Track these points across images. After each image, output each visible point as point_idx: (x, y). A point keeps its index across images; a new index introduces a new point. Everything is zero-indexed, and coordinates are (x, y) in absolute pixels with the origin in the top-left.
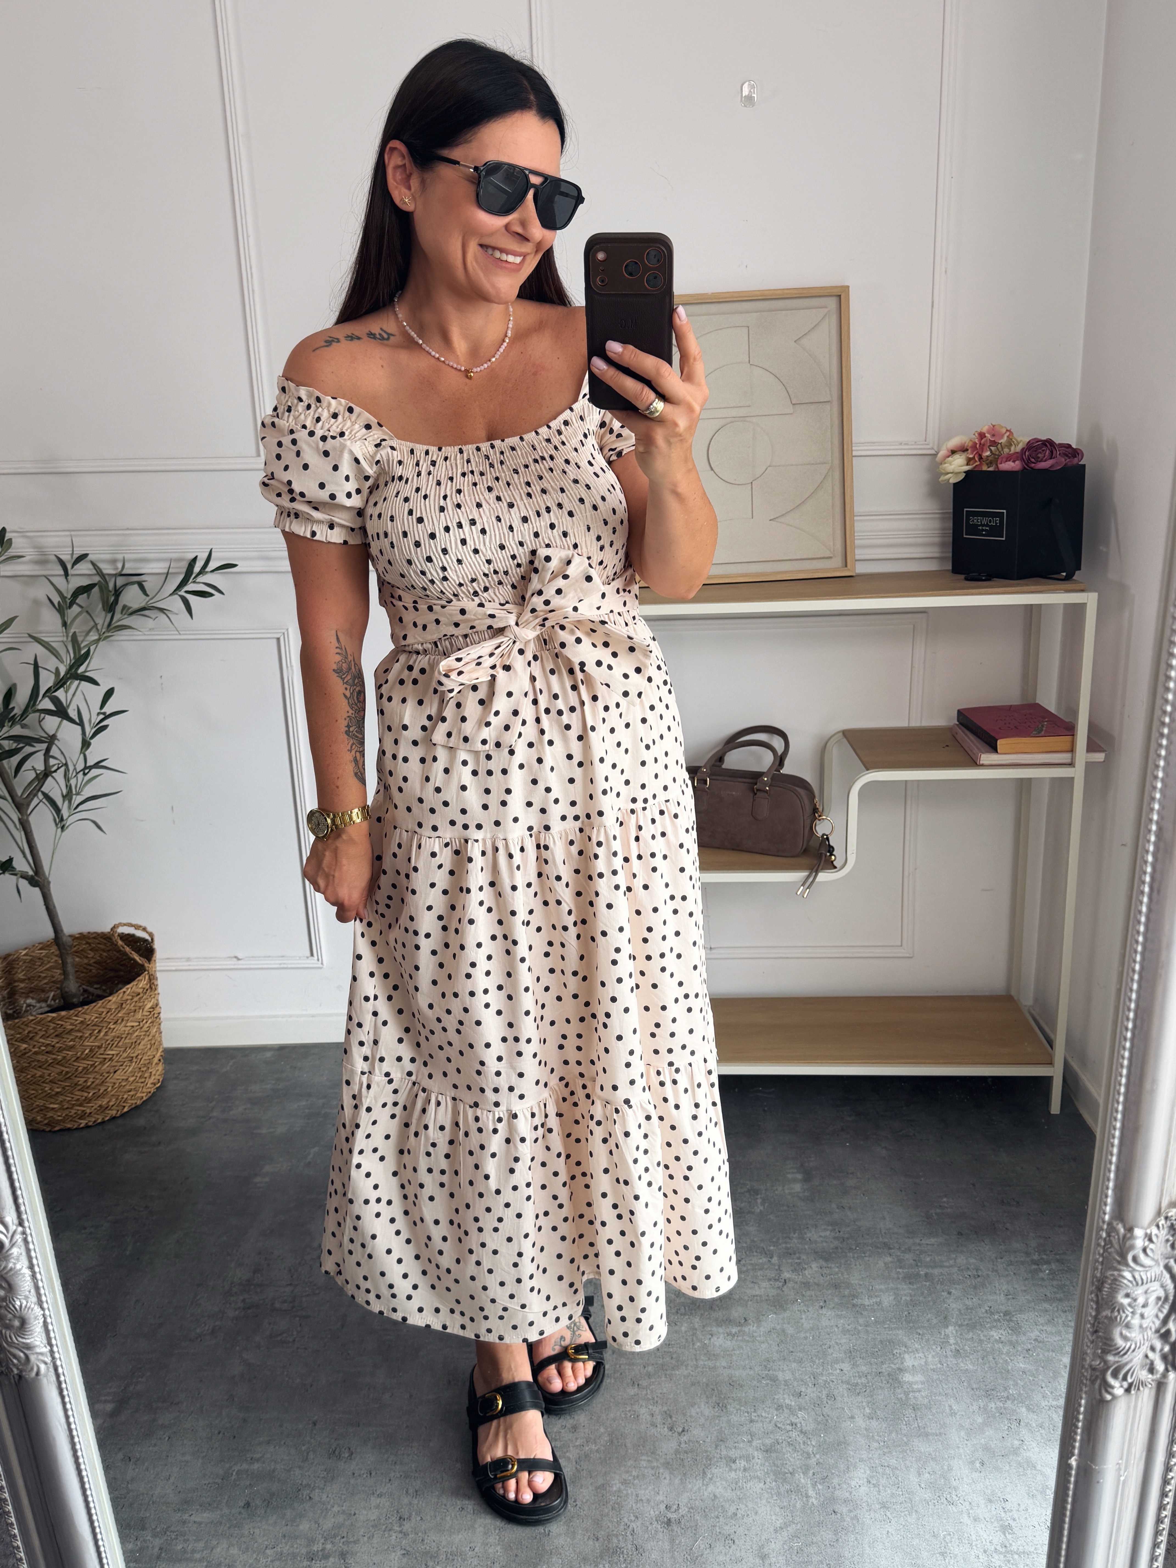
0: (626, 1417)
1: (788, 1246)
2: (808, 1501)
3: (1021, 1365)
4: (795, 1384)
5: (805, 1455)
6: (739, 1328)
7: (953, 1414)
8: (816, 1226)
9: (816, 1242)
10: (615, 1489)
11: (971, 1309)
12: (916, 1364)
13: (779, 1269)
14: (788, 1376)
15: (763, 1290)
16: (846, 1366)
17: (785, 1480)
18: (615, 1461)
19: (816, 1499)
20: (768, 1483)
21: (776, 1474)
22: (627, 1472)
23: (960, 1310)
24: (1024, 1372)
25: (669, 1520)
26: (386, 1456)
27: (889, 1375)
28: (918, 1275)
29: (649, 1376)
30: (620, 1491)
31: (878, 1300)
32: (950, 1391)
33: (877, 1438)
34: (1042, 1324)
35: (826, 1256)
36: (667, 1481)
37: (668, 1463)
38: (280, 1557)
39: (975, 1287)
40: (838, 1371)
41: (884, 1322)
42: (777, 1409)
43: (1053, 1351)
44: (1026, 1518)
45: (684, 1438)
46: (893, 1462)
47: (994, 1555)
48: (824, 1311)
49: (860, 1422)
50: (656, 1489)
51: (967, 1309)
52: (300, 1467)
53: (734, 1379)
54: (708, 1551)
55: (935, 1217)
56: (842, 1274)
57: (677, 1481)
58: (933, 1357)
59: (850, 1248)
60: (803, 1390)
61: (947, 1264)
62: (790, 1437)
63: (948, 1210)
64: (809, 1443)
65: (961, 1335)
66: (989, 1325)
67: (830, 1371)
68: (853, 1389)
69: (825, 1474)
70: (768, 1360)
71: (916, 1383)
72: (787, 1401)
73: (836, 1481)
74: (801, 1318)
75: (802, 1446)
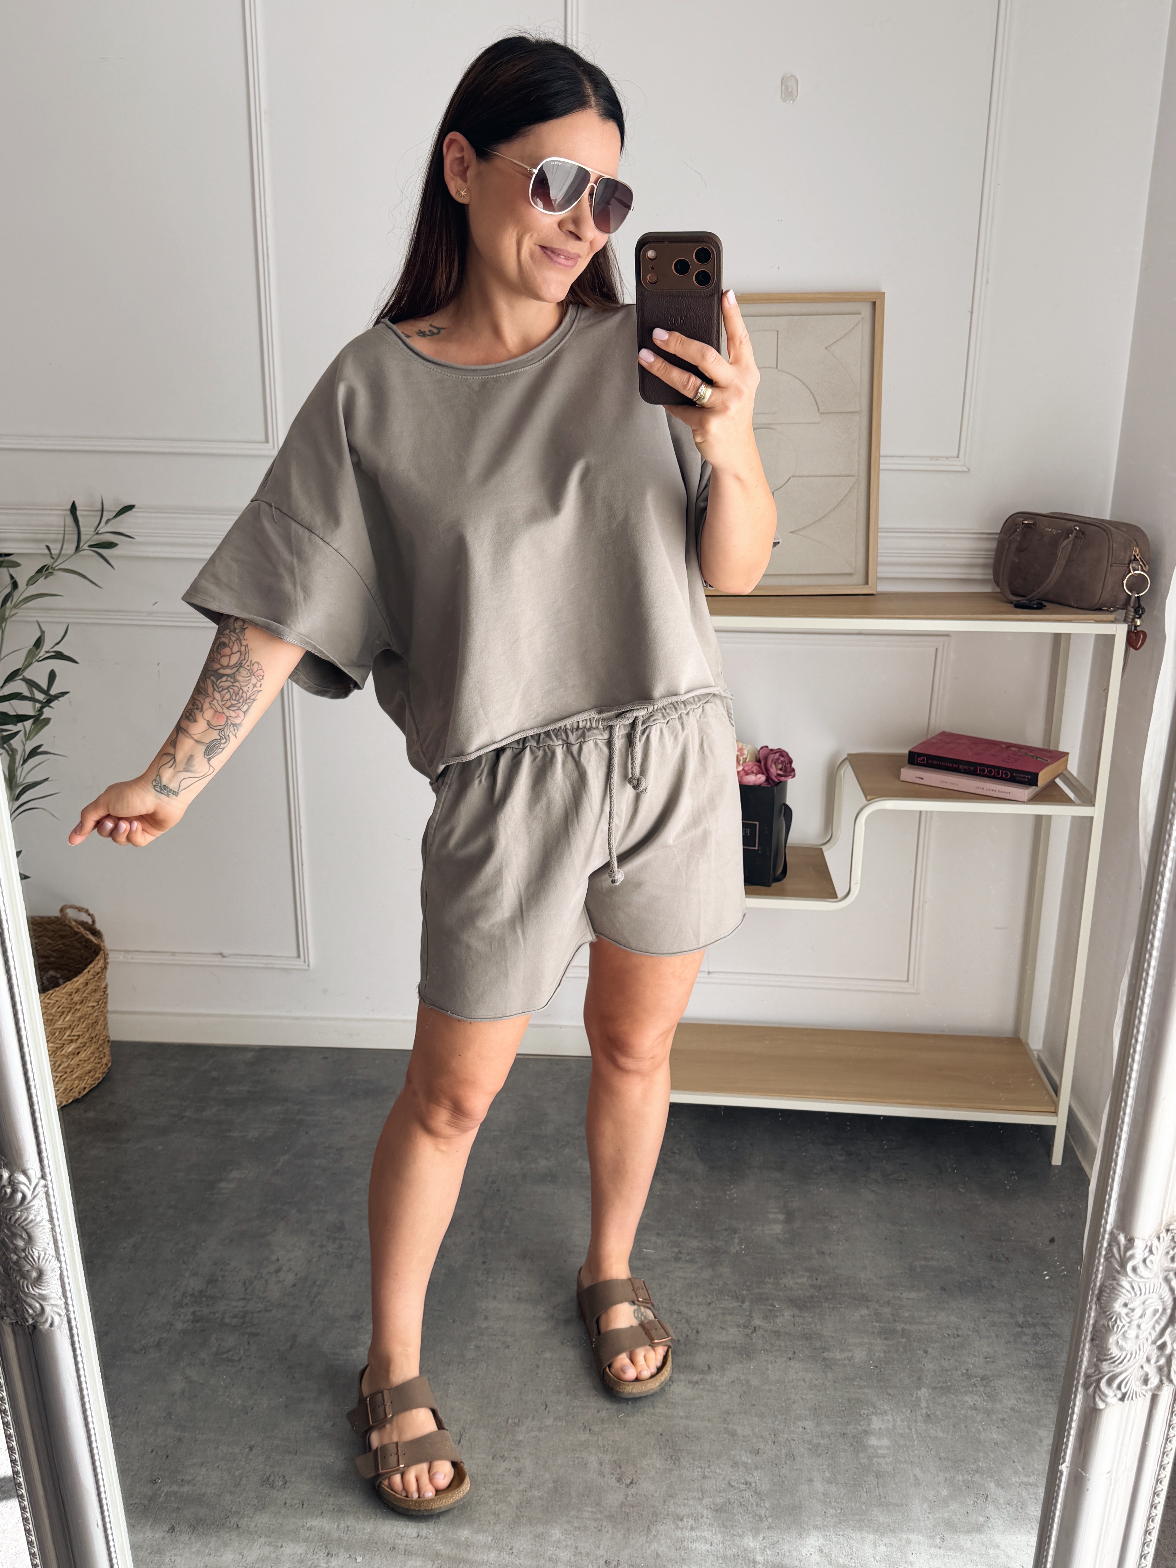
0: (573, 1465)
1: (762, 1291)
3: (995, 1436)
4: (754, 1440)
5: (758, 1518)
6: (701, 1376)
7: (917, 1483)
8: (793, 1272)
9: (791, 1289)
10: (554, 1539)
11: (947, 1371)
12: (883, 1427)
13: (750, 1316)
14: (748, 1431)
15: (731, 1336)
16: (809, 1424)
18: (557, 1509)
20: (714, 1545)
22: (568, 1522)
23: (935, 1372)
24: (996, 1444)
26: (320, 1488)
27: (854, 1437)
28: (894, 1330)
29: (603, 1421)
30: (559, 1541)
31: (850, 1354)
32: (917, 1459)
33: (834, 1504)
34: (1020, 1392)
35: (800, 1305)
36: (609, 1535)
37: (613, 1516)
39: (953, 1348)
40: (801, 1429)
41: (854, 1379)
42: (732, 1467)
43: (1029, 1423)
45: (633, 1490)
48: (792, 1363)
49: (819, 1486)
50: (597, 1542)
51: (943, 1369)
52: (231, 1493)
53: (690, 1430)
55: (918, 1270)
56: (815, 1325)
57: (619, 1536)
58: (902, 1420)
59: (827, 1298)
60: (762, 1447)
61: (926, 1321)
62: (743, 1498)
63: (934, 1263)
64: (762, 1505)
65: (934, 1398)
66: (964, 1389)
67: (792, 1428)
68: (815, 1450)
69: (776, 1539)
70: (728, 1413)
71: (881, 1448)
72: (744, 1459)
73: (786, 1547)
74: (768, 1370)
75: (754, 1506)
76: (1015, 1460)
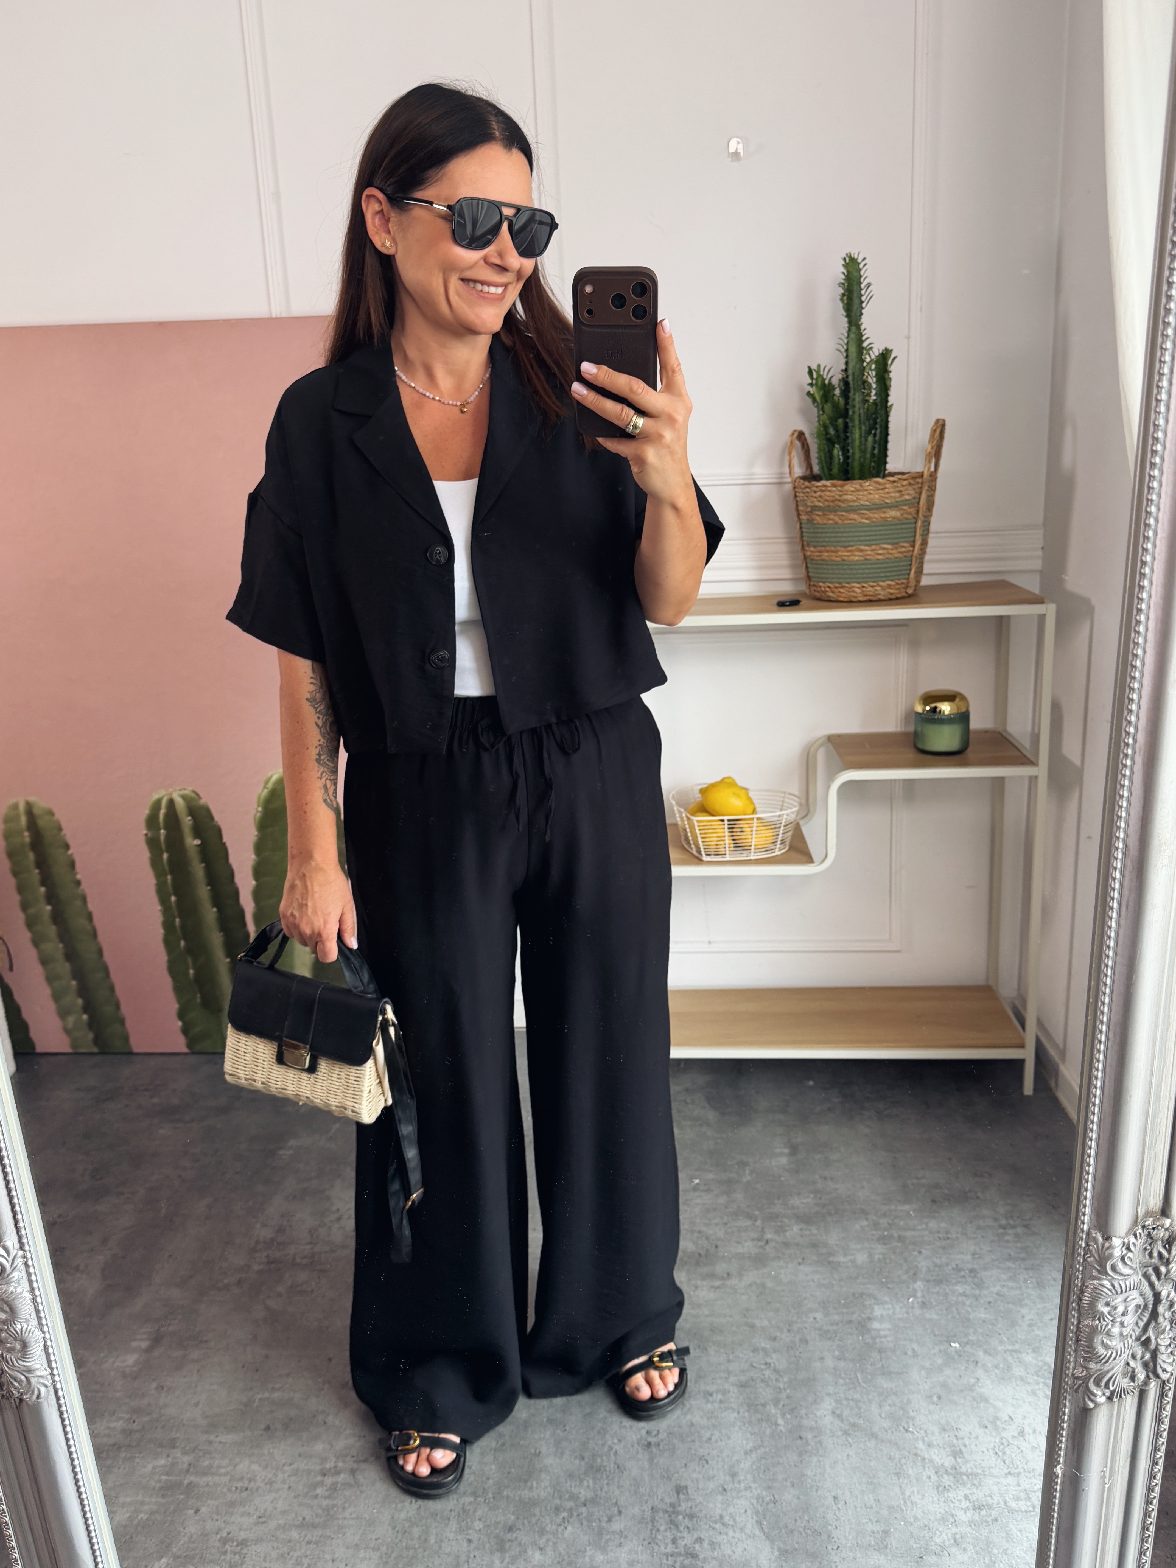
1: (772, 1211)
2: (776, 1428)
3: (983, 1315)
4: (771, 1330)
7: (915, 1356)
8: (799, 1194)
9: (798, 1208)
11: (939, 1266)
12: (884, 1313)
13: (763, 1231)
14: (766, 1323)
15: (746, 1248)
16: (819, 1316)
17: (756, 1411)
19: (784, 1426)
20: (741, 1413)
21: (749, 1406)
23: (928, 1268)
24: (984, 1321)
25: (649, 1444)
27: (859, 1323)
28: (891, 1237)
31: (852, 1257)
32: (914, 1337)
33: (843, 1375)
35: (806, 1219)
38: (295, 1473)
39: (944, 1248)
40: (812, 1319)
41: (857, 1278)
42: (753, 1351)
43: (1013, 1304)
44: (976, 1445)
46: (857, 1396)
47: (945, 1476)
48: (802, 1267)
49: (830, 1362)
51: (936, 1265)
54: (683, 1469)
55: (911, 1187)
56: (821, 1236)
58: (901, 1308)
59: (830, 1214)
60: (778, 1334)
61: (919, 1227)
62: (764, 1375)
63: (923, 1181)
64: (781, 1379)
65: (928, 1289)
66: (954, 1281)
67: (805, 1319)
68: (825, 1334)
69: (794, 1406)
70: (747, 1310)
71: (884, 1330)
72: (763, 1345)
73: (803, 1412)
74: (780, 1273)
75: (774, 1382)
76: (1001, 1332)
